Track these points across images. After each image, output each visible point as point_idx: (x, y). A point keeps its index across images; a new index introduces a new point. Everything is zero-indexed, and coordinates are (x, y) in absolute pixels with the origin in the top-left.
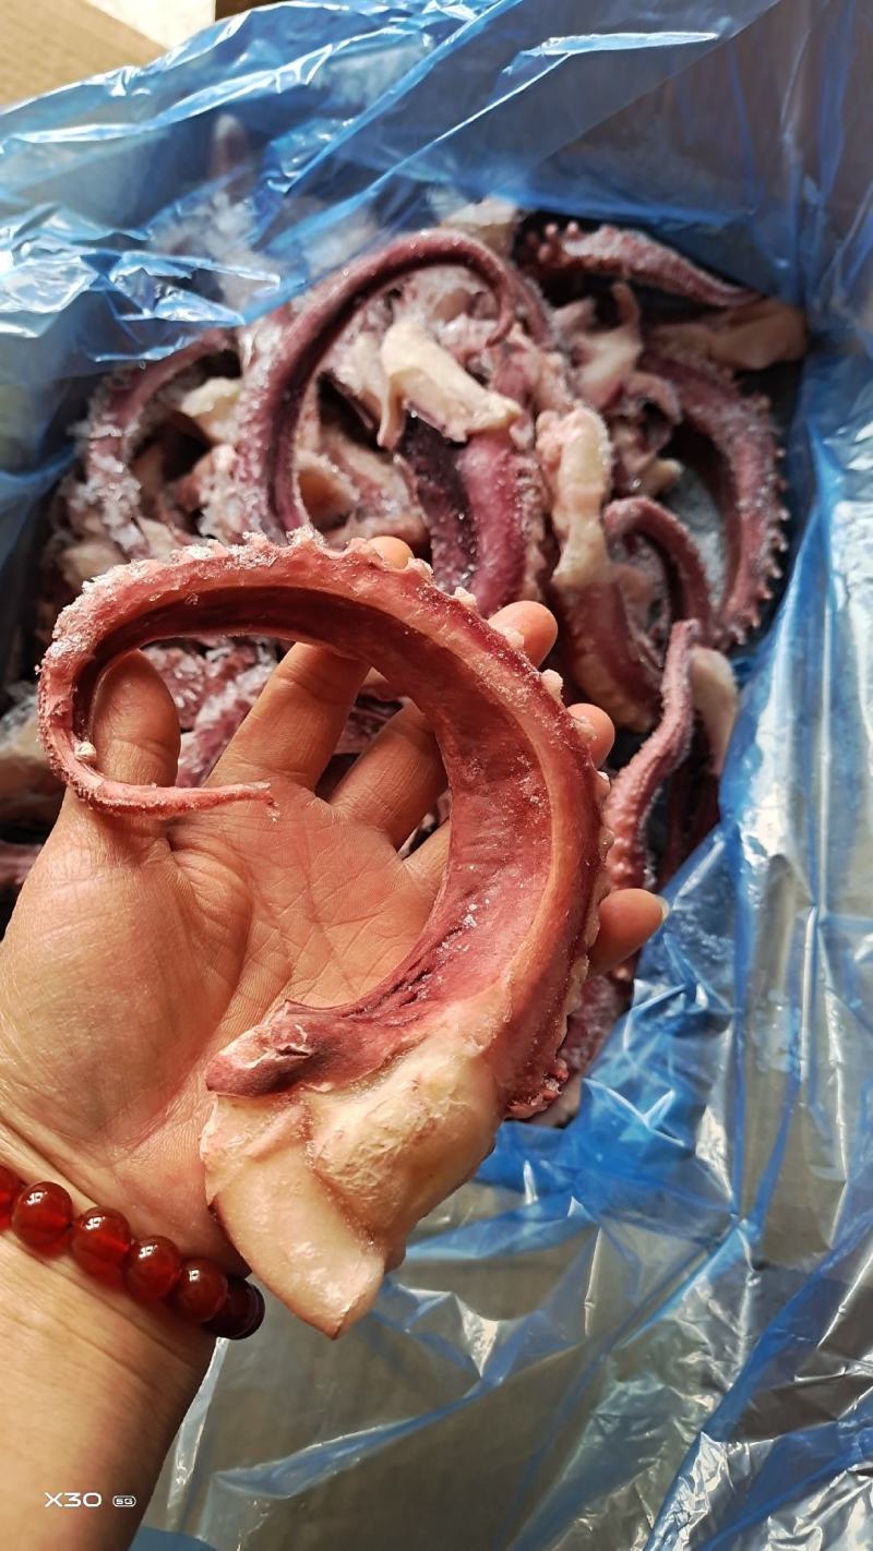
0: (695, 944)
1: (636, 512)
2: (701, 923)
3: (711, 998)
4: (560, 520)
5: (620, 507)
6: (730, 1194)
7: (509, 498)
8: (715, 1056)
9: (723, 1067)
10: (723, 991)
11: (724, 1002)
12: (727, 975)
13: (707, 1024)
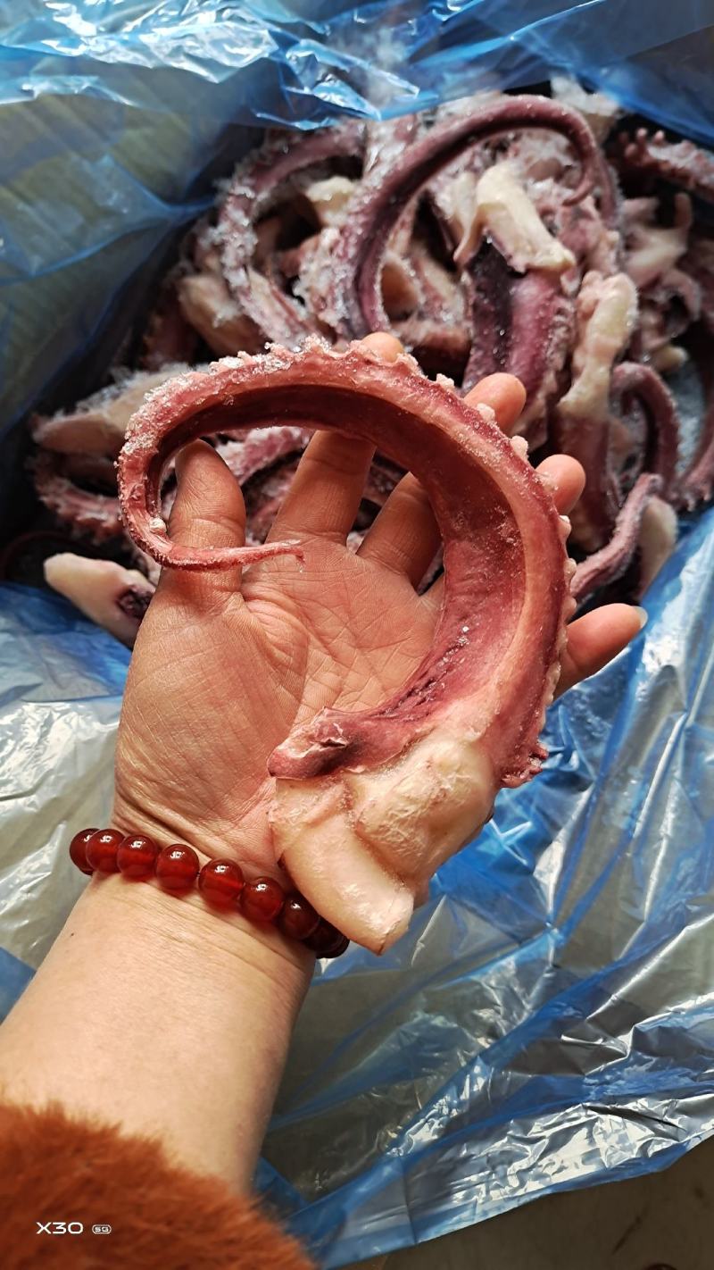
0: (581, 720)
1: (640, 376)
2: (592, 705)
3: (582, 765)
4: (579, 359)
5: (629, 368)
6: (550, 908)
7: (544, 328)
8: (572, 807)
9: (574, 816)
10: (592, 761)
11: (591, 769)
12: (599, 751)
13: (573, 782)
